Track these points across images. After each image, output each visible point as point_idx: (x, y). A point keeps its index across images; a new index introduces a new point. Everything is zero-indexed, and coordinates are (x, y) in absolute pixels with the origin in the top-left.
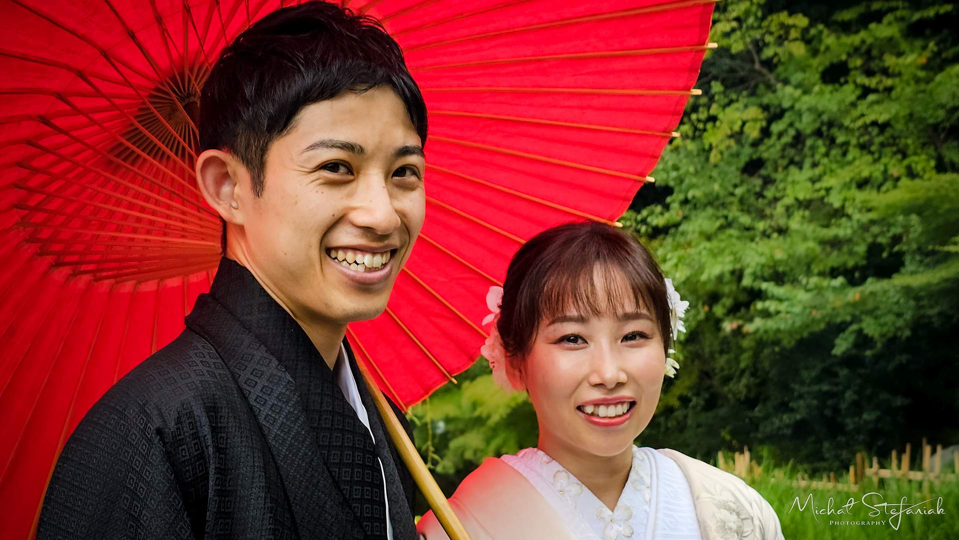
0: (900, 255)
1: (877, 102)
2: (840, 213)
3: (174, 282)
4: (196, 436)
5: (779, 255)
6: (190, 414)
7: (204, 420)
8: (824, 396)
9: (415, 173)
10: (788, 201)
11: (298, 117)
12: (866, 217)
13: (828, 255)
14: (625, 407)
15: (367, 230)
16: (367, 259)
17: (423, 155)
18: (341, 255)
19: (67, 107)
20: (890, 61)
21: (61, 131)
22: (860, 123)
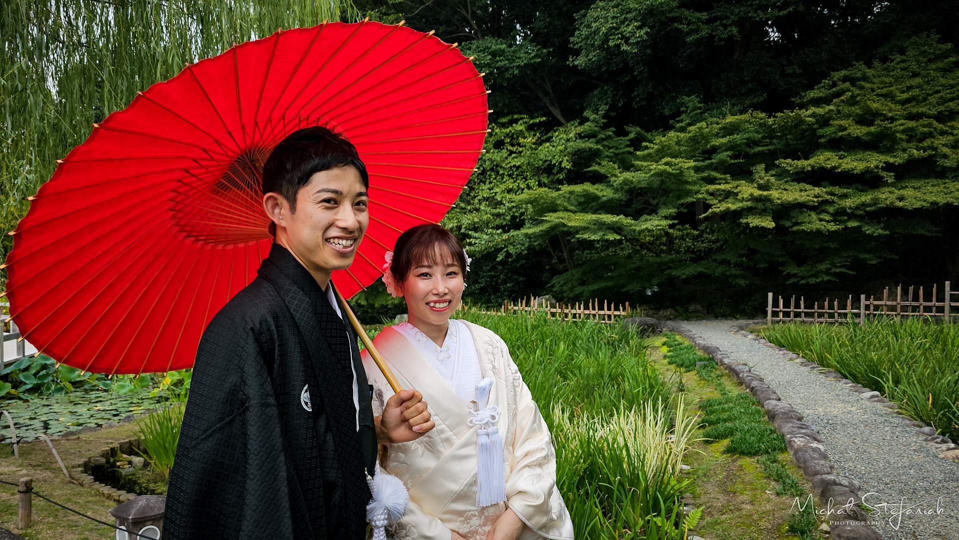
0: (524, 220)
1: (516, 157)
2: (501, 203)
3: (241, 245)
4: (269, 330)
5: (476, 220)
6: (266, 321)
7: (272, 323)
8: (492, 277)
9: (364, 204)
10: (479, 197)
11: (311, 178)
12: (510, 205)
13: (495, 220)
14: (447, 303)
15: (344, 229)
16: (344, 242)
17: (368, 196)
18: (332, 241)
19: (197, 165)
20: (521, 140)
21: (193, 175)
22: (509, 166)
